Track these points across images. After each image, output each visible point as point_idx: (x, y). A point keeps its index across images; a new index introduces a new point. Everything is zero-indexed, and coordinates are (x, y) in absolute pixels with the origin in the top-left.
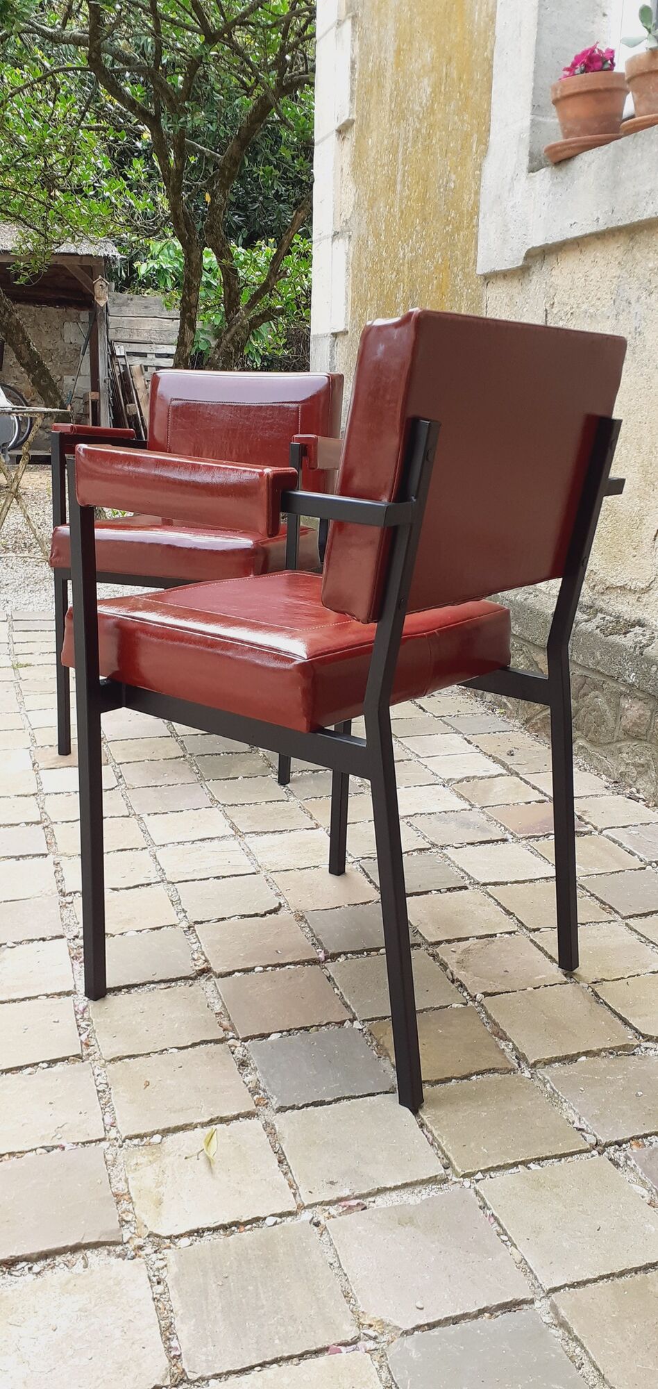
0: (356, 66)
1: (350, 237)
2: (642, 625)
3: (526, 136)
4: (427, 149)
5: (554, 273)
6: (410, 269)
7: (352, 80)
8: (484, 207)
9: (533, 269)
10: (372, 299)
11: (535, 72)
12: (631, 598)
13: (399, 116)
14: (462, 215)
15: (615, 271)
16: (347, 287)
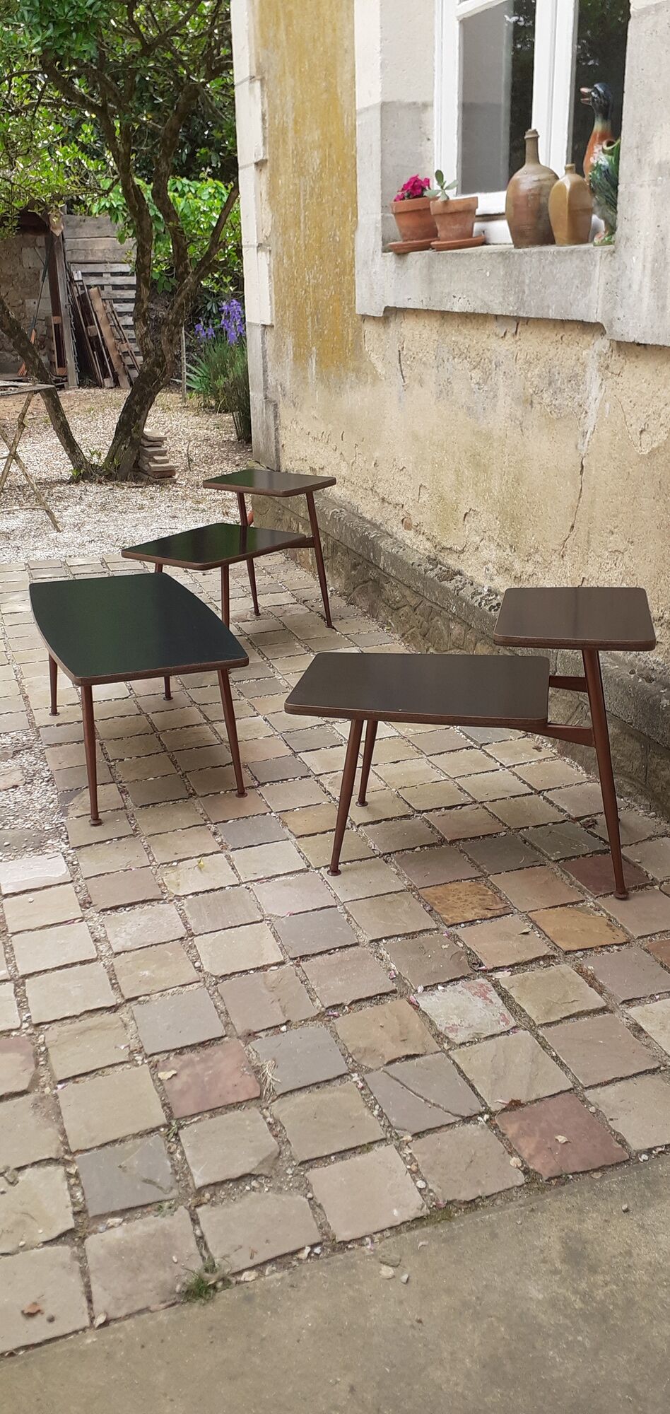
0: (266, 118)
1: (270, 251)
2: (461, 575)
3: (379, 225)
4: (320, 204)
5: (403, 325)
6: (314, 292)
7: (264, 129)
8: (358, 266)
9: (391, 319)
10: (289, 305)
11: (382, 184)
12: (455, 556)
13: (300, 171)
14: (345, 262)
15: (435, 337)
16: (270, 291)
